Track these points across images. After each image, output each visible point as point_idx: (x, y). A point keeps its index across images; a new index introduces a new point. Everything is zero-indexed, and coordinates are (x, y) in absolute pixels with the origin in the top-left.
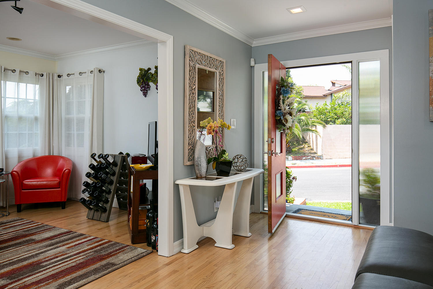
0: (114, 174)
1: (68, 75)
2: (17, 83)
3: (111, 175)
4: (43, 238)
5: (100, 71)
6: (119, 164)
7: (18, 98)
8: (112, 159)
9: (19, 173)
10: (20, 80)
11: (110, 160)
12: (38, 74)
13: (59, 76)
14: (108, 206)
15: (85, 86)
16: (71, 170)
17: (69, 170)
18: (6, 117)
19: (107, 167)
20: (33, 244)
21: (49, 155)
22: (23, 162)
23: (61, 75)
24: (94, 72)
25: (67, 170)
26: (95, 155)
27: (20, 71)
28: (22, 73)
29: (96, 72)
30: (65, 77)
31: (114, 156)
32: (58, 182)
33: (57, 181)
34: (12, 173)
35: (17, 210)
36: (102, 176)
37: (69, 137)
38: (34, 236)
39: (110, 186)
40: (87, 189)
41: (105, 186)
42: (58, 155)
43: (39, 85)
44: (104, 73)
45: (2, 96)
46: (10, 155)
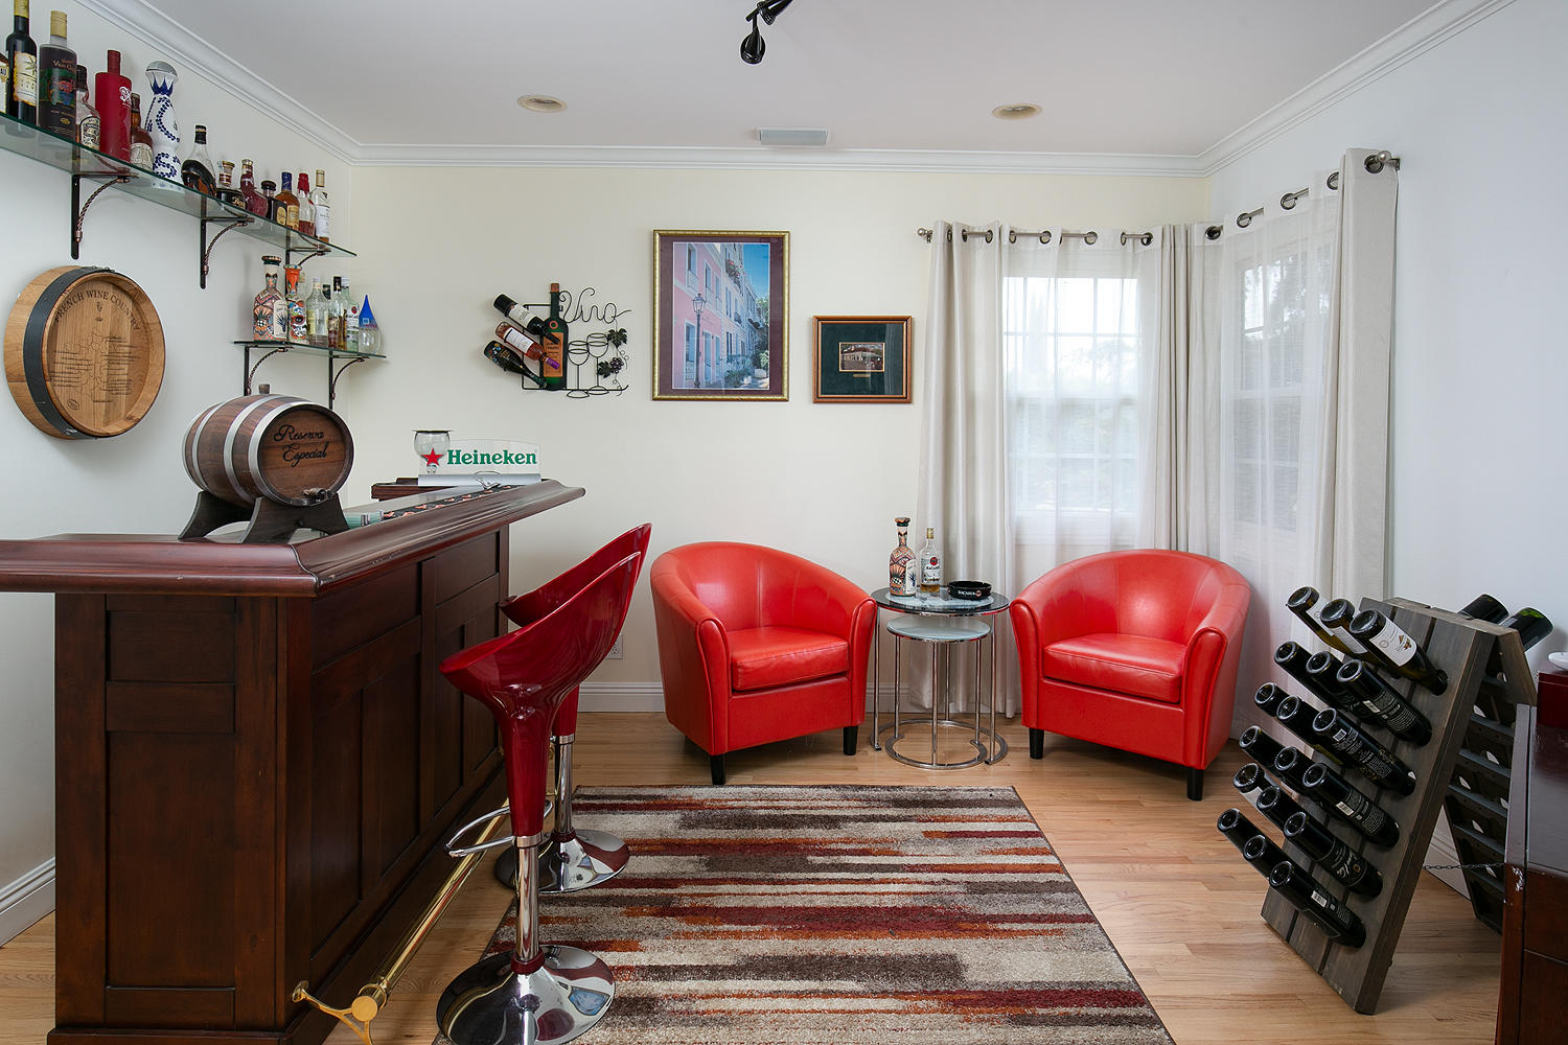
0: (1419, 733)
1: (1244, 219)
2: (1052, 279)
3: (1400, 736)
4: (999, 978)
5: (1372, 164)
6: (1455, 680)
7: (1095, 336)
8: (1408, 645)
9: (1038, 612)
10: (1064, 269)
11: (1396, 645)
12: (1134, 237)
13: (1213, 233)
14: (1373, 915)
15: (1305, 255)
16: (1229, 639)
17: (1221, 636)
18: (1020, 403)
19: (1368, 687)
20: (934, 1004)
21: (1170, 551)
22: (1067, 567)
23: (1217, 225)
24: (1340, 176)
25: (1213, 634)
26: (1314, 597)
27: (1065, 236)
28: (1072, 241)
29: (1354, 173)
30: (1230, 230)
31: (1428, 627)
32: (1171, 676)
33: (1171, 672)
34: (1014, 608)
35: (1028, 746)
36: (1334, 731)
37: (1245, 479)
38: (981, 941)
39: (1395, 798)
40: (1261, 773)
41: (1355, 798)
42: (1205, 555)
43: (1135, 280)
44: (1398, 168)
45: (1004, 330)
46: (1028, 538)
